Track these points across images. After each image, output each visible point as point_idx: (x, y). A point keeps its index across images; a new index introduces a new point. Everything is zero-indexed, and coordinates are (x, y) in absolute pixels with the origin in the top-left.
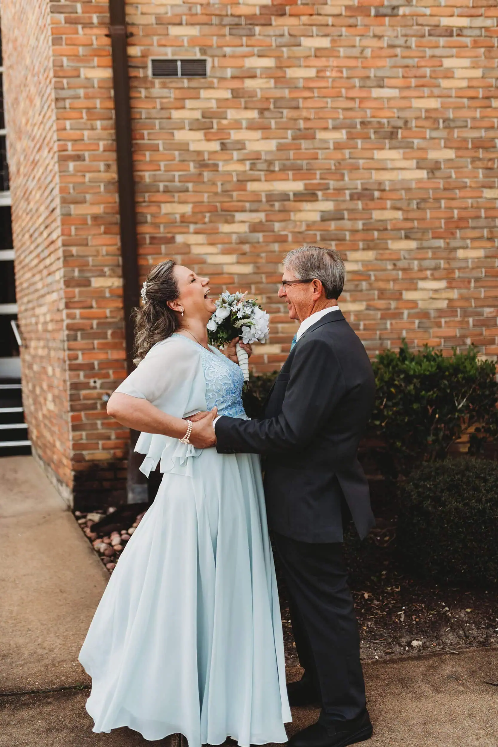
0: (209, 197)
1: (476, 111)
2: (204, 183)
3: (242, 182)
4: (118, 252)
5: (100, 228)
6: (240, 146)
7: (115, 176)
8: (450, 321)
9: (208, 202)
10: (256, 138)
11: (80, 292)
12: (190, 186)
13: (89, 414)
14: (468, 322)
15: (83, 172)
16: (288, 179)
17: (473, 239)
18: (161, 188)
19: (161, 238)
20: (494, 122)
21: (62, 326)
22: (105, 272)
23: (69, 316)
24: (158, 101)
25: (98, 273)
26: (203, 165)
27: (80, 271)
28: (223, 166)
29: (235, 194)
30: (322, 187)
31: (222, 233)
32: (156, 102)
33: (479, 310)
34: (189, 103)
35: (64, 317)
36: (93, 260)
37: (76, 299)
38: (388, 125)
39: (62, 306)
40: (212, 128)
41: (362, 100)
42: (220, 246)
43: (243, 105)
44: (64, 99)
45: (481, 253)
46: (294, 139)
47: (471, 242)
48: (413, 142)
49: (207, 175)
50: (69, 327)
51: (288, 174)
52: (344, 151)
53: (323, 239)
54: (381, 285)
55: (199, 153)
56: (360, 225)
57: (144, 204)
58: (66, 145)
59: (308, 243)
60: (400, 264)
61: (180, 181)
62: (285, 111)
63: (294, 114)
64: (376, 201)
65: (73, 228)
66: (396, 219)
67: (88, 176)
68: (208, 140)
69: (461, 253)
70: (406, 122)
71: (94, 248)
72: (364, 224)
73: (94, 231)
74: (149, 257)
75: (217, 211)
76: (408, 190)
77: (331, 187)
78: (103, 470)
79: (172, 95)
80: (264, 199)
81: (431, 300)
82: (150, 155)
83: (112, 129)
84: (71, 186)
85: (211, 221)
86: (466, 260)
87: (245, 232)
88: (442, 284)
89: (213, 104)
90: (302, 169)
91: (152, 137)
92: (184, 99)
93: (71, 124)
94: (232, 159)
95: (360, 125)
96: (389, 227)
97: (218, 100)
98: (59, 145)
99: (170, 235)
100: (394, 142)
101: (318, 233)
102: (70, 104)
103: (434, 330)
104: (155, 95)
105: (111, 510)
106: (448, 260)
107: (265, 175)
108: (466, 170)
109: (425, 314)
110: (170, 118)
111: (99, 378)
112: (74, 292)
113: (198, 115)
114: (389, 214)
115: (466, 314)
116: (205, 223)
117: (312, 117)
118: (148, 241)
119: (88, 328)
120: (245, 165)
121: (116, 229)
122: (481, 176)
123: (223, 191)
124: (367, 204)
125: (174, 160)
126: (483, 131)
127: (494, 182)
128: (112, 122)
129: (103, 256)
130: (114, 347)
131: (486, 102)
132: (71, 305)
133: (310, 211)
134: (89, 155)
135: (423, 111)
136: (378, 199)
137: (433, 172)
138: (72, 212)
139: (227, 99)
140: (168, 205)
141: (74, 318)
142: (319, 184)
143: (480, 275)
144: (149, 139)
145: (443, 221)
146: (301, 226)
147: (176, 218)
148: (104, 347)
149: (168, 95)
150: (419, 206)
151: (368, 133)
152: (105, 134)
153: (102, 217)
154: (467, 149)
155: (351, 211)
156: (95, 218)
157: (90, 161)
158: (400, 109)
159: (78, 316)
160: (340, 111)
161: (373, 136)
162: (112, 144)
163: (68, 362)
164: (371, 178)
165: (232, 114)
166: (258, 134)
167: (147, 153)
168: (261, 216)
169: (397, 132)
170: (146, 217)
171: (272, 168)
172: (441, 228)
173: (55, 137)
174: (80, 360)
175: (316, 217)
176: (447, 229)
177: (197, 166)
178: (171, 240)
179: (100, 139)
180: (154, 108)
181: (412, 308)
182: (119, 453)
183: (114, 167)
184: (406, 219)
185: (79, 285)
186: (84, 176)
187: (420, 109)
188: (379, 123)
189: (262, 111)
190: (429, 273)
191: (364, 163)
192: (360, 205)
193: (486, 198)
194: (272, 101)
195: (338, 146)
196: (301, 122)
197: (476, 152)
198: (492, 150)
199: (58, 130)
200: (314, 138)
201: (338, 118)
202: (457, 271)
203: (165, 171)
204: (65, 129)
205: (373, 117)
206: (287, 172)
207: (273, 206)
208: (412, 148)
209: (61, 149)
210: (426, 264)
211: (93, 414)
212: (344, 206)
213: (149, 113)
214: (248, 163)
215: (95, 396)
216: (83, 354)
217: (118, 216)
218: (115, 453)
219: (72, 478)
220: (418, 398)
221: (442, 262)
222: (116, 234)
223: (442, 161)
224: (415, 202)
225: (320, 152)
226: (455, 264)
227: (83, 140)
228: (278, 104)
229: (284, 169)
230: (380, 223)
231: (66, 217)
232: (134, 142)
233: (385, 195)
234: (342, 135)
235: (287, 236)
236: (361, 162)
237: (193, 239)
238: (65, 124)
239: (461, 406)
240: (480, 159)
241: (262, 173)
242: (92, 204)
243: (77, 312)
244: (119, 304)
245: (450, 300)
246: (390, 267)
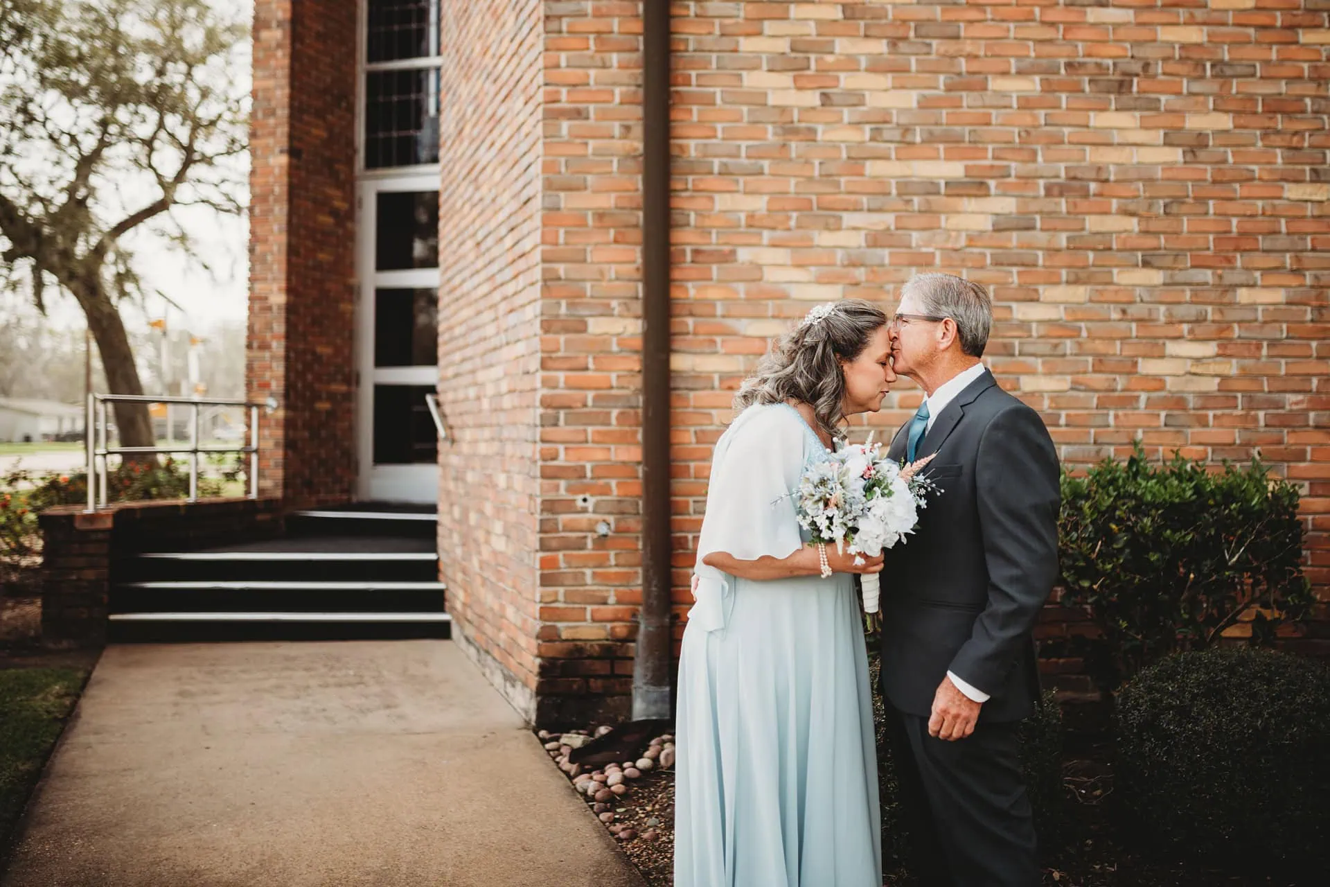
0: (797, 184)
1: (1271, 49)
2: (791, 160)
3: (856, 161)
4: (639, 276)
5: (608, 233)
6: (855, 98)
7: (639, 146)
8: (1223, 415)
9: (797, 193)
10: (884, 87)
11: (566, 342)
12: (766, 164)
13: (571, 555)
14: (1256, 419)
15: (584, 138)
16: (937, 158)
17: (1266, 271)
18: (716, 169)
19: (712, 253)
20: (1302, 69)
21: (534, 400)
22: (613, 309)
23: (545, 383)
24: (717, 21)
25: (600, 311)
26: (789, 130)
27: (569, 305)
28: (824, 132)
29: (843, 180)
30: (995, 173)
31: (818, 246)
32: (713, 24)
33: (1276, 396)
34: (768, 27)
35: (538, 385)
36: (592, 287)
37: (560, 354)
38: (1114, 70)
39: (534, 364)
40: (808, 68)
41: (1069, 26)
42: (813, 269)
43: (862, 32)
44: (560, 17)
45: (1280, 296)
46: (949, 89)
47: (1262, 275)
48: (1159, 100)
49: (795, 147)
50: (545, 403)
51: (938, 149)
52: (1036, 112)
53: (997, 263)
54: (1100, 346)
55: (783, 110)
56: (1062, 240)
57: (684, 194)
58: (558, 92)
59: (968, 268)
60: (1133, 311)
61: (748, 157)
62: (935, 43)
63: (951, 47)
64: (1092, 199)
65: (562, 231)
66: (1126, 231)
67: (592, 143)
68: (800, 89)
69: (1243, 295)
70: (1146, 66)
71: (596, 267)
72: (1069, 239)
73: (598, 238)
74: (690, 285)
75: (811, 209)
76: (1149, 181)
77: (1013, 173)
78: (590, 657)
79: (742, 14)
80: (894, 191)
81: (1188, 377)
82: (699, 112)
83: (639, 67)
84: (563, 160)
85: (799, 227)
86: (1252, 306)
87: (859, 247)
88: (1211, 349)
89: (811, 29)
90: (963, 142)
91: (703, 81)
92: (761, 20)
93: (568, 59)
94: (840, 121)
95: (1066, 69)
96: (1114, 246)
97: (819, 22)
98: (546, 93)
99: (726, 248)
100: (1125, 98)
101: (988, 252)
102: (569, 25)
103: (1194, 432)
104: (711, 13)
105: (603, 730)
106: (1221, 306)
107: (896, 149)
108: (1252, 149)
109: (1178, 402)
110: (736, 51)
111: (592, 495)
112: (558, 342)
113: (783, 46)
114: (1114, 223)
115: (1252, 404)
116: (789, 229)
117: (982, 53)
118: (689, 257)
119: (579, 405)
120: (862, 131)
121: (637, 235)
122: (1280, 160)
123: (821, 175)
124: (1075, 205)
125: (740, 120)
126: (1283, 83)
127: (1304, 171)
128: (637, 57)
129: (610, 280)
130: (622, 439)
131: (1288, 35)
132: (550, 364)
133: (973, 213)
134: (595, 109)
135: (1177, 46)
136: (1095, 195)
137: (1193, 152)
138: (562, 205)
139: (835, 21)
140: (727, 196)
141: (555, 387)
142: (992, 167)
143: (1278, 336)
144: (698, 86)
145: (1211, 237)
146: (957, 238)
147: (739, 219)
148: (604, 439)
149: (735, 13)
150: (1168, 211)
151: (1079, 83)
152: (625, 75)
153: (612, 215)
154: (1255, 113)
155: (1047, 215)
156: (600, 215)
157: (596, 120)
158: (1136, 43)
159: (562, 384)
160: (1031, 44)
161: (1087, 88)
162: (635, 93)
163: (540, 463)
164: (1084, 159)
165: (842, 46)
166: (886, 80)
167: (695, 108)
168: (888, 220)
169: (1131, 81)
170: (688, 215)
171: (909, 138)
172: (1208, 249)
173: (540, 79)
174: (562, 461)
175: (986, 224)
176: (1217, 251)
177: (780, 131)
178: (727, 257)
179: (614, 84)
180: (710, 33)
181: (1156, 390)
182: (621, 629)
183: (638, 130)
184: (1146, 232)
185: (566, 330)
186: (586, 144)
187: (1171, 45)
188: (1098, 65)
189: (894, 42)
190: (1185, 328)
191: (1070, 133)
192: (1063, 204)
193: (1288, 199)
194: (912, 25)
195: (1026, 104)
196: (963, 61)
197: (1270, 118)
198: (1299, 116)
199: (546, 68)
200: (985, 89)
201: (1028, 56)
202: (1236, 326)
203: (724, 139)
204: (558, 66)
205: (1089, 56)
206: (936, 145)
207: (909, 202)
208: (1157, 109)
209: (548, 99)
210: (1180, 311)
211: (579, 557)
212: (1034, 206)
213: (700, 42)
214: (867, 128)
215: (584, 525)
216: (566, 449)
217: (641, 214)
218: (613, 628)
219: (536, 670)
220: (1157, 542)
221: (1209, 309)
222: (636, 244)
223: (1210, 132)
224: (1161, 202)
225: (994, 112)
226: (1232, 315)
227: (588, 84)
228: (923, 31)
229: (930, 139)
230: (1099, 237)
231: (552, 214)
232: (673, 89)
233: (1107, 189)
234: (1033, 85)
235: (933, 254)
236: (1066, 130)
237: (767, 256)
238: (559, 57)
239: (1235, 559)
240: (1277, 132)
241: (892, 146)
242: (595, 192)
243: (561, 376)
244: (635, 364)
245: (1224, 378)
246: (1115, 315)
